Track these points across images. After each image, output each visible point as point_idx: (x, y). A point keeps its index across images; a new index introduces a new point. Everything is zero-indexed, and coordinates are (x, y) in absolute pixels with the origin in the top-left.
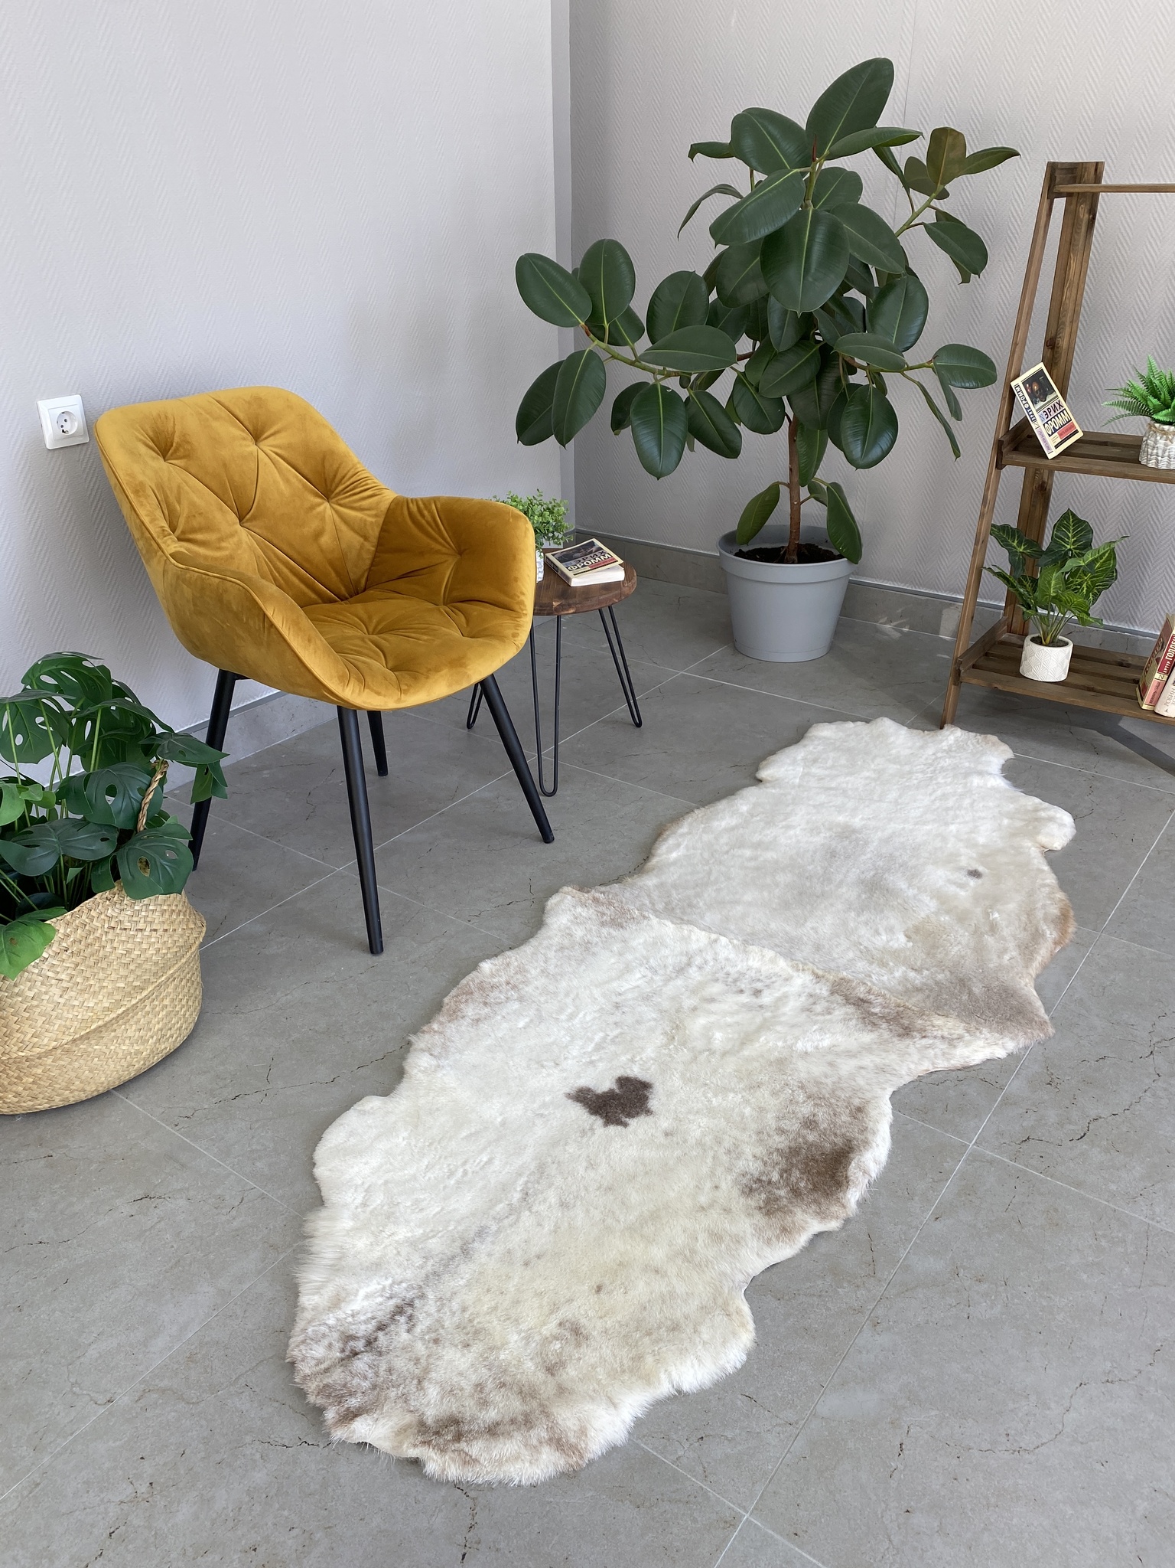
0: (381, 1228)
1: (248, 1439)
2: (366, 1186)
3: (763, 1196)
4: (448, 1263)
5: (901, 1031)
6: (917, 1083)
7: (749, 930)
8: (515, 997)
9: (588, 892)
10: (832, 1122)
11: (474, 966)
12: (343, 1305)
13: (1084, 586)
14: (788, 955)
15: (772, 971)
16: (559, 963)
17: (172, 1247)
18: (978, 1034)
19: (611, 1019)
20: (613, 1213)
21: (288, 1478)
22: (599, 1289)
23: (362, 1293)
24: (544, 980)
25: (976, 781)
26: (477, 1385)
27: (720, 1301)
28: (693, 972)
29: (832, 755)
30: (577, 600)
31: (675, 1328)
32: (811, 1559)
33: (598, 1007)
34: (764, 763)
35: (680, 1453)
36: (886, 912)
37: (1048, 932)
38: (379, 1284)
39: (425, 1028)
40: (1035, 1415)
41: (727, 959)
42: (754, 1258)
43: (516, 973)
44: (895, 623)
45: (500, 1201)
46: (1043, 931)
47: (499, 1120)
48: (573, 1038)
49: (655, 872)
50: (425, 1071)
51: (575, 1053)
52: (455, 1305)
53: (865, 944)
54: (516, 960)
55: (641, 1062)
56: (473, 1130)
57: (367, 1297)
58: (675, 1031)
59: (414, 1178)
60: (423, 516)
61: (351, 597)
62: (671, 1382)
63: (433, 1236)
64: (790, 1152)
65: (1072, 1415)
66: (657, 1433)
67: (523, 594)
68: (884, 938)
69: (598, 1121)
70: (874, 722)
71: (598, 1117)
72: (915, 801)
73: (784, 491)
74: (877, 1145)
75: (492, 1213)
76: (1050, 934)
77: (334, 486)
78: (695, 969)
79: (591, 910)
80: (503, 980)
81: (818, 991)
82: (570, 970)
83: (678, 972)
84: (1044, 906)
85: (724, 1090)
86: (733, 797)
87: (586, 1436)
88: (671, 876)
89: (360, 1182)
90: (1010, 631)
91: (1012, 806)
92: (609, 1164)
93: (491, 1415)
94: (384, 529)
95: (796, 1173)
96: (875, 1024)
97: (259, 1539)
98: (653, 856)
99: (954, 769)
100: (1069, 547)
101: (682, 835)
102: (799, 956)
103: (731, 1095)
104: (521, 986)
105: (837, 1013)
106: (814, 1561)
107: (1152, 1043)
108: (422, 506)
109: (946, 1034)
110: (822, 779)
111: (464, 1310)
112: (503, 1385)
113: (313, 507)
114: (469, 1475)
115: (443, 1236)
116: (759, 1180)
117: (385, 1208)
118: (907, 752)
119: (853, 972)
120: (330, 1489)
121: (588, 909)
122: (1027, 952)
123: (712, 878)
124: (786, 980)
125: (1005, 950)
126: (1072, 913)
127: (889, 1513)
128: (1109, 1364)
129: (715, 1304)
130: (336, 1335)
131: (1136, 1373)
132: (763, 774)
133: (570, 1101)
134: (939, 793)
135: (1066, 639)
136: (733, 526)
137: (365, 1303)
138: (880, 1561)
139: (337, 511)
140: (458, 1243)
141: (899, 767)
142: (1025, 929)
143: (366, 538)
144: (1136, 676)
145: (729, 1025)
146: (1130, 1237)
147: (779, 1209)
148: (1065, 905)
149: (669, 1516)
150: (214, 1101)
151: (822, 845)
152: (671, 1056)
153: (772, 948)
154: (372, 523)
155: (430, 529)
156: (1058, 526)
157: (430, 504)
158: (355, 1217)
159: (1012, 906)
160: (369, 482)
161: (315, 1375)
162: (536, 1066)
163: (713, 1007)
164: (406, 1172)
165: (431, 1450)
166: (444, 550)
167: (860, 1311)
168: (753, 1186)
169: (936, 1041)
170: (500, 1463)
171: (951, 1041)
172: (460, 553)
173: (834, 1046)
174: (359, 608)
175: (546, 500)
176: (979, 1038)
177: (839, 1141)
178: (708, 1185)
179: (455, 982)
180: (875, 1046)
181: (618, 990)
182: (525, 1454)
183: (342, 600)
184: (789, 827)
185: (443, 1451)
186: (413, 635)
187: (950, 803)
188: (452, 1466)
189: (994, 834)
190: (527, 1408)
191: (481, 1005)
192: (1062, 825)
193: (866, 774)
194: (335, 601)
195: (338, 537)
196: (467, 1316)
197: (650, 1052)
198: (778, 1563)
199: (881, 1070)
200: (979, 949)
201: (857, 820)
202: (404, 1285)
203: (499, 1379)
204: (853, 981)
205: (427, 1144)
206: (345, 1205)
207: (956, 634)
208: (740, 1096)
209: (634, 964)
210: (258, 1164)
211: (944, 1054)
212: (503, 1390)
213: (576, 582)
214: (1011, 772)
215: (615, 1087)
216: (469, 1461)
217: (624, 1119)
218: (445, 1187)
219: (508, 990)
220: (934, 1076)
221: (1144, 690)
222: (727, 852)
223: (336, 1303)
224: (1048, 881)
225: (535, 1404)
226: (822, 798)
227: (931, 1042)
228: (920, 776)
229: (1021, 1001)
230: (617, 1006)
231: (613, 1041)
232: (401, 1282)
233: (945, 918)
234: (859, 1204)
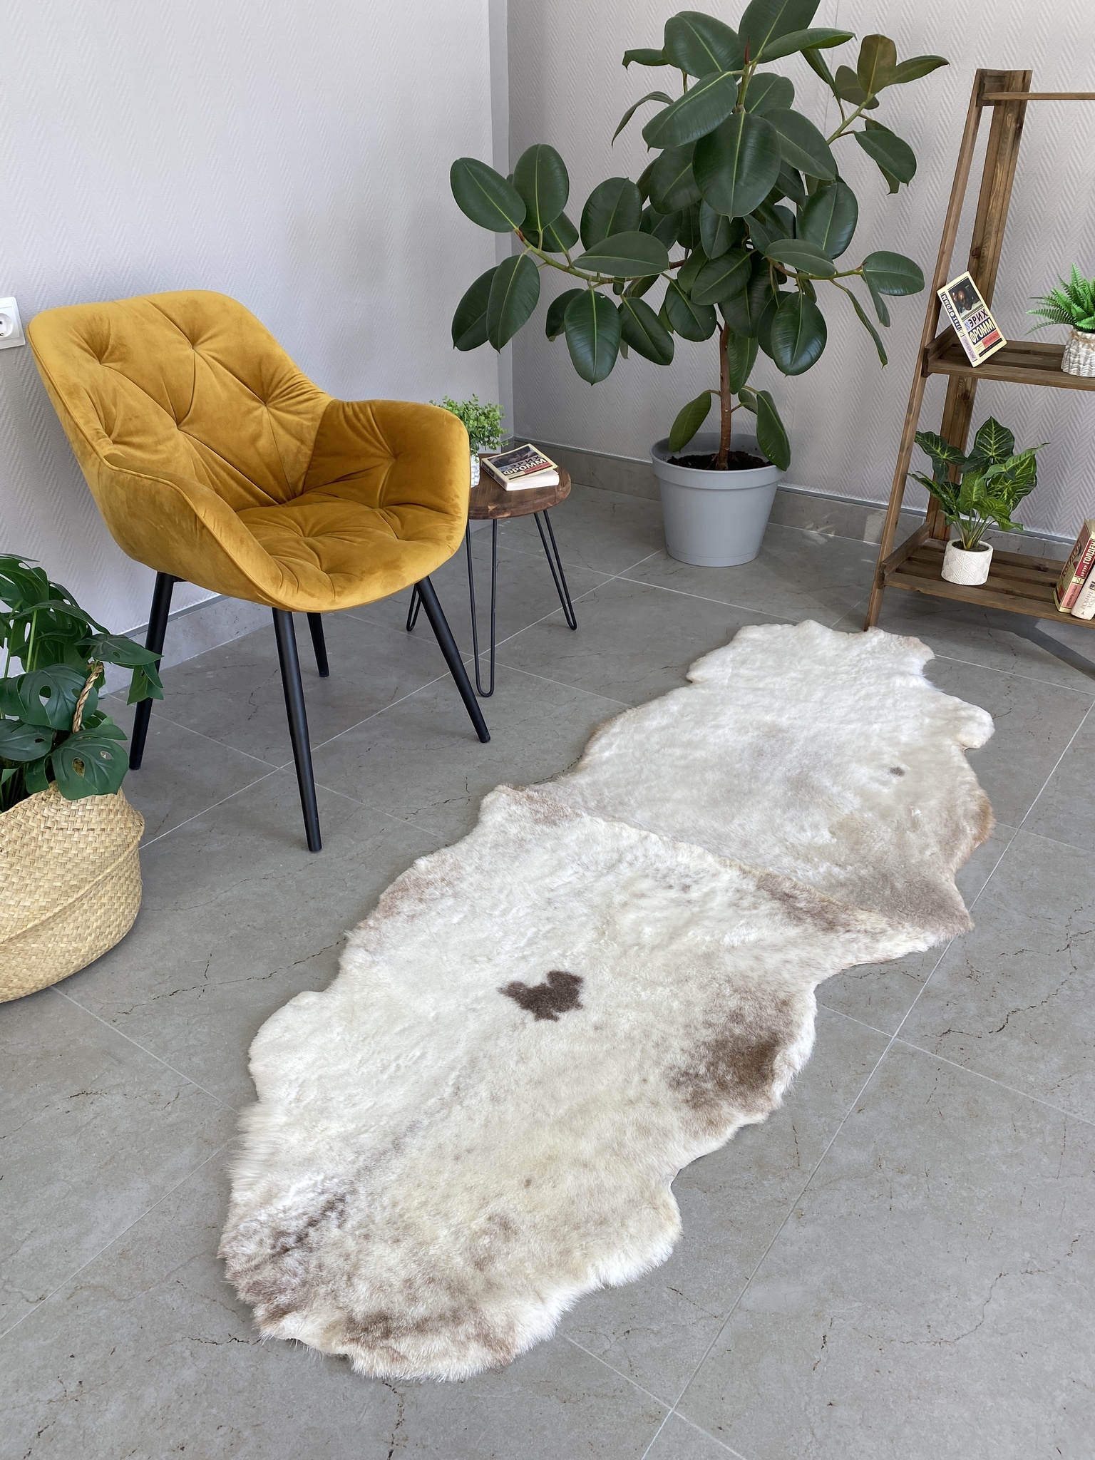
0: (314, 1124)
1: (178, 1336)
2: (300, 1081)
3: (690, 1089)
4: (379, 1158)
5: (825, 925)
6: (840, 977)
7: (678, 827)
8: (450, 894)
9: (522, 790)
10: (758, 1016)
11: (410, 863)
12: (274, 1201)
13: (1005, 492)
14: (716, 851)
15: (699, 867)
16: (493, 860)
17: (108, 1143)
18: (900, 928)
19: (545, 914)
20: (544, 1107)
21: (217, 1375)
22: (528, 1183)
23: (293, 1189)
24: (477, 877)
25: (898, 681)
26: (406, 1281)
27: (647, 1195)
28: (623, 868)
29: (760, 656)
30: (512, 504)
31: (603, 1222)
32: (735, 1453)
33: (531, 903)
34: (695, 664)
35: (607, 1347)
36: (811, 809)
37: (968, 828)
38: (311, 1179)
39: (361, 924)
40: (956, 1306)
41: (657, 856)
42: (681, 1150)
43: (451, 870)
44: (821, 529)
45: (432, 1096)
46: (963, 827)
47: (433, 1014)
48: (506, 934)
49: (588, 770)
50: (360, 967)
51: (508, 948)
52: (386, 1200)
53: (791, 840)
54: (452, 857)
55: (572, 957)
56: (407, 1025)
57: (299, 1192)
58: (606, 924)
59: (348, 1073)
60: (359, 420)
61: (289, 500)
62: (598, 1276)
63: (366, 1131)
64: (717, 1045)
65: (993, 1305)
66: (582, 1326)
67: (457, 497)
68: (809, 834)
69: (529, 1016)
70: (800, 625)
71: (529, 1011)
72: (840, 701)
73: (716, 399)
74: (802, 1038)
75: (424, 1107)
76: (970, 830)
77: (270, 391)
78: (625, 865)
79: (526, 808)
80: (438, 876)
81: (745, 887)
82: (504, 866)
83: (609, 868)
84: (964, 803)
85: (653, 984)
86: (664, 697)
87: (514, 1331)
88: (603, 775)
89: (294, 1077)
90: (932, 536)
91: (933, 706)
92: (539, 1057)
93: (420, 1311)
94: (320, 433)
95: (722, 1067)
96: (800, 919)
97: (187, 1437)
98: (586, 755)
99: (878, 669)
100: (991, 454)
101: (614, 735)
102: (727, 852)
103: (660, 989)
104: (456, 883)
105: (763, 908)
106: (738, 1455)
107: (1069, 936)
108: (357, 409)
109: (869, 928)
110: (749, 680)
111: (395, 1205)
112: (432, 1280)
113: (249, 411)
114: (397, 1371)
115: (375, 1131)
116: (686, 1074)
117: (319, 1103)
118: (833, 653)
119: (779, 868)
120: (259, 1387)
121: (523, 807)
122: (948, 848)
123: (643, 776)
124: (714, 875)
125: (927, 846)
126: (991, 810)
127: (812, 1406)
128: (1027, 1255)
129: (643, 1197)
130: (267, 1231)
131: (1055, 1263)
132: (693, 675)
133: (502, 995)
134: (863, 693)
135: (986, 544)
136: (665, 434)
137: (297, 1199)
138: (803, 1455)
139: (274, 415)
140: (390, 1138)
141: (824, 668)
142: (945, 826)
143: (302, 442)
144: (1052, 579)
145: (658, 920)
146: (1049, 1127)
147: (705, 1103)
148: (984, 802)
149: (595, 1411)
150: (152, 996)
151: (751, 744)
152: (601, 950)
153: (700, 845)
154: (308, 426)
155: (365, 432)
156: (980, 434)
157: (366, 407)
158: (288, 1112)
159: (933, 803)
160: (305, 385)
161: (246, 1272)
162: (469, 961)
163: (643, 902)
164: (340, 1067)
165: (359, 1347)
166: (379, 453)
167: (784, 1202)
168: (681, 1079)
169: (859, 935)
170: (428, 1359)
171: (874, 936)
172: (396, 456)
173: (760, 940)
174: (295, 511)
175: (481, 405)
176: (901, 933)
177: (765, 1034)
178: (636, 1078)
179: (391, 879)
180: (800, 941)
181: (551, 886)
182: (453, 1349)
183: (280, 503)
184: (718, 727)
185: (371, 1348)
186: (347, 537)
187: (873, 703)
188: (381, 1364)
189: (916, 733)
190: (455, 1304)
191: (416, 901)
192: (981, 724)
193: (793, 674)
194: (273, 505)
195: (275, 440)
196: (397, 1211)
197: (580, 947)
198: (703, 1457)
199: (806, 964)
200: (901, 845)
201: (784, 719)
202: (336, 1180)
203: (429, 1274)
204: (779, 877)
205: (361, 1039)
206: (280, 1100)
207: (880, 540)
208: (668, 990)
209: (567, 861)
210: (194, 1059)
211: (867, 948)
212: (432, 1285)
213: (511, 486)
214: (933, 673)
215: (546, 981)
216: (397, 1358)
217: (555, 1013)
218: (378, 1082)
219: (443, 887)
220: (857, 969)
221: (1061, 594)
222: (658, 751)
223: (268, 1199)
224: (968, 779)
225: (463, 1299)
226: (750, 698)
227: (854, 936)
228: (845, 677)
229: (942, 895)
230: (549, 902)
231: (545, 936)
232: (333, 1177)
233: (868, 815)
234: (784, 1096)
